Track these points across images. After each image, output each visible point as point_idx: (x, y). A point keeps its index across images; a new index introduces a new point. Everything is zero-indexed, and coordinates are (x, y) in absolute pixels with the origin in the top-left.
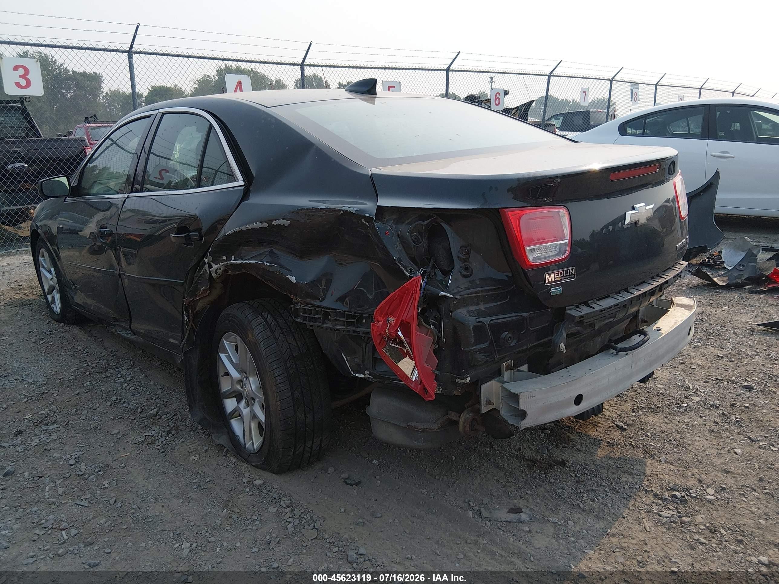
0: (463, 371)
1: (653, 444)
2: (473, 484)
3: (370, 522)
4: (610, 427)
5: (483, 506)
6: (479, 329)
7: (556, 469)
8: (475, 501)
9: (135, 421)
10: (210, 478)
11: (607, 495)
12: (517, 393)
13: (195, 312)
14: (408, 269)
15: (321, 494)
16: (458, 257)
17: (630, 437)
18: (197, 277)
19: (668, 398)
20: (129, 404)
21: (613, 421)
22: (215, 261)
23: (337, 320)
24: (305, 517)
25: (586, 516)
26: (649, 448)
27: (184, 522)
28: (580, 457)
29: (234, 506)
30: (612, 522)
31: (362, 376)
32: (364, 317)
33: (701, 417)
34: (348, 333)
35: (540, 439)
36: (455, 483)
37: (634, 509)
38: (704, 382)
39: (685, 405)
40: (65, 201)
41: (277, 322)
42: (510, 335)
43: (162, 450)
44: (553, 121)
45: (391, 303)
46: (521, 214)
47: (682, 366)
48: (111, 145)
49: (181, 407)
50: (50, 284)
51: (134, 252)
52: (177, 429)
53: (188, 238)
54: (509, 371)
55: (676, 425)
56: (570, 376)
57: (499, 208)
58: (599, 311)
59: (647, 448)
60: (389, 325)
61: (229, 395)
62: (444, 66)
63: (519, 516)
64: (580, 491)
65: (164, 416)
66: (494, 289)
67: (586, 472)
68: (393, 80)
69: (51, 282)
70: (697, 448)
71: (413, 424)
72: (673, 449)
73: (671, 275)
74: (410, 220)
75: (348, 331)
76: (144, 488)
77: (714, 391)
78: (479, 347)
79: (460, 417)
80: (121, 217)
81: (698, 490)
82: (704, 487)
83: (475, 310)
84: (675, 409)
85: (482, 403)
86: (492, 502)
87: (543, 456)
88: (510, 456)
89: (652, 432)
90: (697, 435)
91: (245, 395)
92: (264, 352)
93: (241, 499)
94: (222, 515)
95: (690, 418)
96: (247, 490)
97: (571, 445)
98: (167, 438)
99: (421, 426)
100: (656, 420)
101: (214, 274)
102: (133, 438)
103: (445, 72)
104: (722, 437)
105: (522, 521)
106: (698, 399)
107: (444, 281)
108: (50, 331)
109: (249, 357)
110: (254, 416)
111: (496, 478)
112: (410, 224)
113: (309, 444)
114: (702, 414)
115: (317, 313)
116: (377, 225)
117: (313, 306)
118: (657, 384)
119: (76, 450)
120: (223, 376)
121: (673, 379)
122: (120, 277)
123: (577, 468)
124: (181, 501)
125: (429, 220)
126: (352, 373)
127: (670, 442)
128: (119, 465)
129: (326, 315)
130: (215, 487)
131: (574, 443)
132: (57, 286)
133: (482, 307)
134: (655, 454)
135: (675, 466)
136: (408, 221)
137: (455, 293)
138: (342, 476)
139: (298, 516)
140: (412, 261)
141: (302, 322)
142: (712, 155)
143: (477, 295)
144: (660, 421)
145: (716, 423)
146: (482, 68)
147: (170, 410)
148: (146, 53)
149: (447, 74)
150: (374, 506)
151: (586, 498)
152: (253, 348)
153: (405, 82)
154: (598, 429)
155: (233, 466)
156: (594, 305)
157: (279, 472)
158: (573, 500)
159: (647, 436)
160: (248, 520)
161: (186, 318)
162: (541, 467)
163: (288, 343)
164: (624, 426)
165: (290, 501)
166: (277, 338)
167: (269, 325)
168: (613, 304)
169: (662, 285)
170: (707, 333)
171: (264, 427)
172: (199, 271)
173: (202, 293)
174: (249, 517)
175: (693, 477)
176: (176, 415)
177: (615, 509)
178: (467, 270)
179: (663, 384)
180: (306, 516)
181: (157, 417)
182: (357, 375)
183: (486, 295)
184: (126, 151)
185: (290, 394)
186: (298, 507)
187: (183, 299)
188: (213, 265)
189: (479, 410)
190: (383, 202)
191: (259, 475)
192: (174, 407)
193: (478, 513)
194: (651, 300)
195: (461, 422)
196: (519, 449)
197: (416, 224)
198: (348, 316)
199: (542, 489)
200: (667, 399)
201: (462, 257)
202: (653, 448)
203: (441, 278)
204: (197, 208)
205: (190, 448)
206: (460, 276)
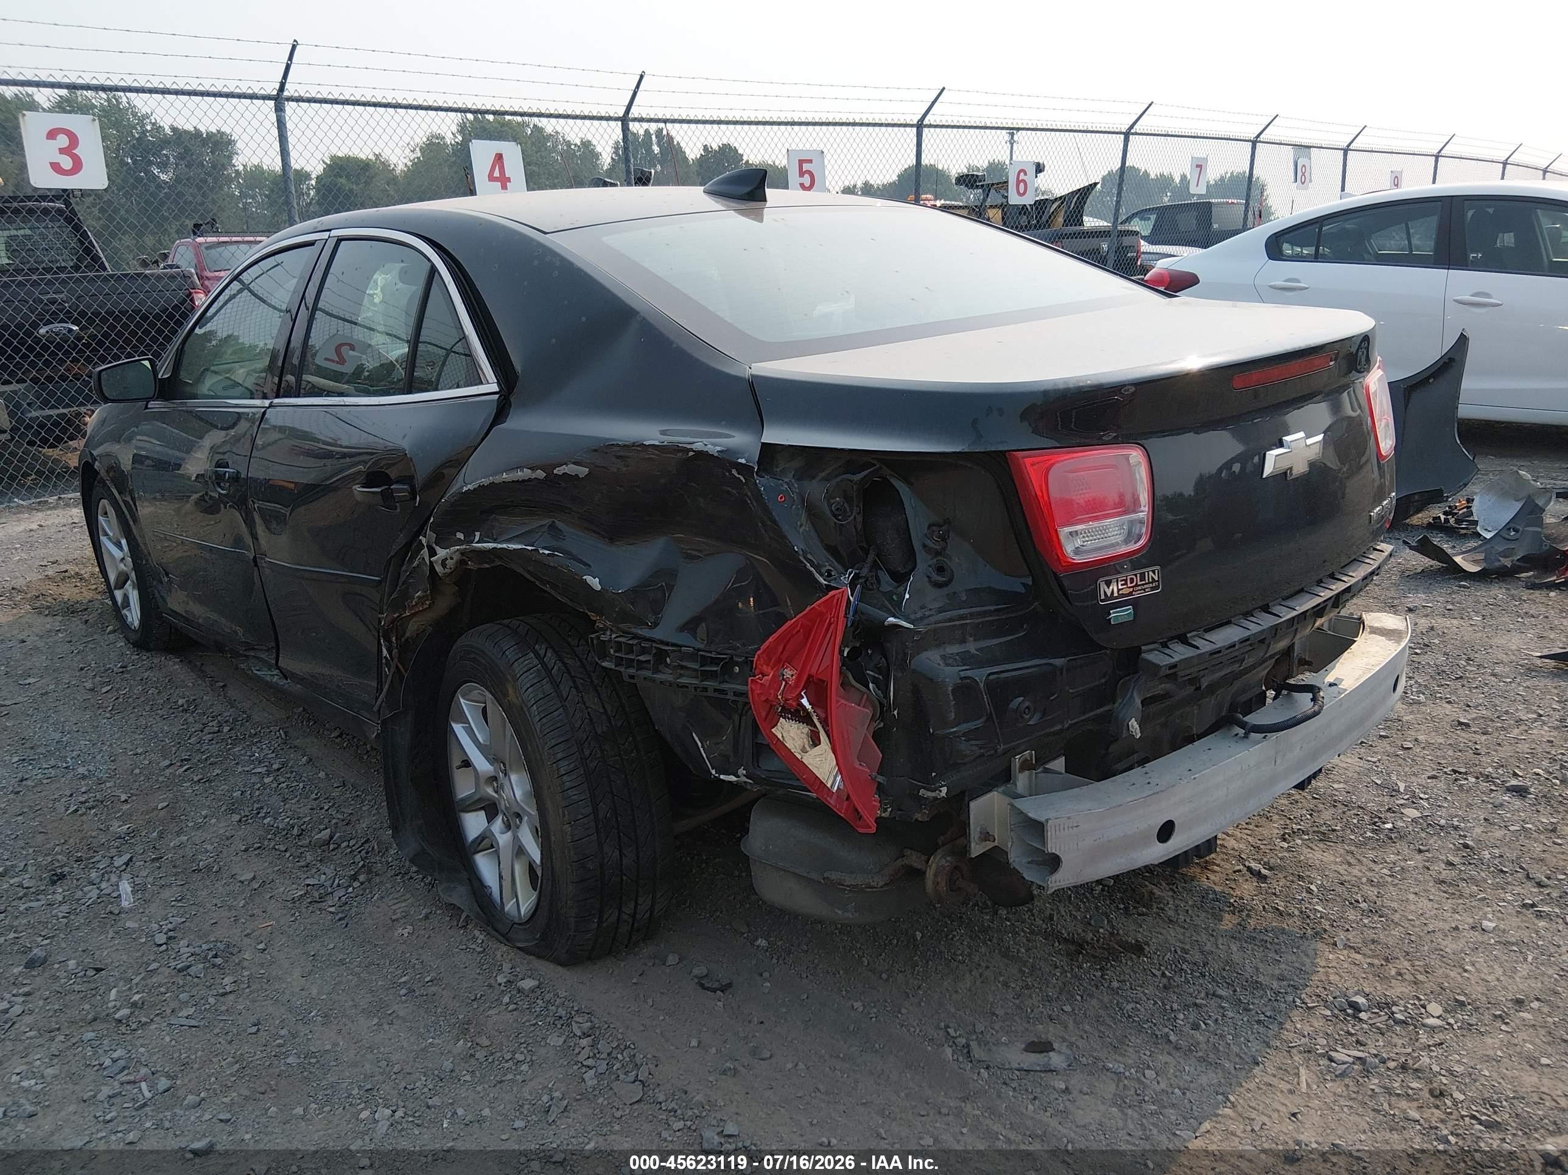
0: (934, 774)
1: (1321, 909)
2: (956, 992)
3: (749, 1067)
4: (1235, 872)
5: (974, 1037)
6: (965, 690)
7: (1124, 961)
8: (959, 1026)
9: (288, 855)
10: (433, 974)
11: (1224, 1015)
12: (1043, 819)
13: (403, 640)
14: (823, 570)
15: (652, 1009)
16: (925, 546)
17: (1275, 894)
18: (406, 571)
19: (1355, 812)
20: (276, 819)
21: (1241, 860)
22: (444, 540)
23: (682, 667)
24: (619, 1056)
25: (1180, 1060)
26: (1312, 916)
27: (380, 1064)
28: (1172, 935)
29: (479, 1033)
30: (1233, 1071)
31: (732, 778)
32: (737, 662)
33: (1420, 851)
34: (705, 694)
35: (1093, 897)
36: (919, 988)
37: (1278, 1044)
38: (1429, 778)
39: (1389, 826)
40: (146, 408)
41: (565, 664)
42: (1027, 704)
43: (340, 915)
44: (1136, 225)
45: (788, 641)
46: (1051, 462)
47: (1385, 743)
48: (240, 291)
49: (378, 825)
50: (120, 569)
51: (286, 511)
52: (369, 872)
53: (387, 497)
54: (1027, 773)
55: (1371, 870)
56: (1149, 783)
57: (1006, 451)
58: (1208, 655)
59: (1308, 917)
60: (784, 683)
61: (473, 805)
62: (912, 117)
63: (1046, 1059)
64: (1171, 1007)
65: (345, 844)
66: (996, 610)
67: (1184, 967)
68: (808, 147)
69: (122, 566)
70: (1410, 917)
71: (834, 876)
72: (1361, 919)
73: (1357, 574)
74: (827, 472)
75: (705, 689)
76: (303, 993)
77: (1449, 798)
78: (964, 727)
79: (927, 862)
80: (259, 442)
81: (1409, 1006)
82: (1421, 1000)
83: (957, 654)
84: (1369, 834)
85: (972, 836)
86: (993, 1029)
87: (1098, 932)
88: (1032, 932)
89: (1319, 882)
90: (1412, 890)
91: (503, 808)
92: (538, 726)
93: (495, 1018)
94: (456, 1051)
95: (1398, 853)
96: (506, 999)
97: (1155, 910)
98: (351, 889)
99: (849, 880)
100: (1328, 857)
101: (439, 569)
102: (282, 889)
103: (915, 129)
104: (1461, 896)
105: (1052, 1068)
106: (1416, 814)
107: (895, 594)
108: (121, 667)
109: (508, 734)
110: (520, 851)
111: (1001, 979)
112: (827, 479)
113: (628, 909)
114: (1422, 844)
115: (644, 651)
116: (762, 483)
117: (635, 637)
118: (1333, 782)
119: (171, 915)
120: (459, 767)
121: (1366, 771)
122: (256, 565)
123: (1166, 959)
124: (376, 1021)
125: (866, 472)
126: (713, 772)
127: (1356, 904)
128: (254, 945)
129: (661, 655)
130: (444, 993)
131: (1162, 905)
132: (133, 575)
133: (972, 647)
134: (1325, 930)
135: (1364, 955)
136: (823, 474)
137: (917, 620)
138: (696, 971)
139: (604, 1056)
140: (833, 555)
141: (613, 667)
142: (1455, 301)
143: (961, 622)
144: (1337, 860)
145: (1450, 864)
146: (990, 120)
147: (356, 832)
148: (310, 100)
149: (917, 133)
150: (757, 1034)
151: (1181, 1023)
152: (516, 716)
153: (832, 151)
154: (1212, 877)
155: (479, 949)
156: (1198, 642)
157: (570, 961)
158: (1155, 1025)
159: (1309, 891)
160: (507, 1061)
161: (385, 652)
162: (1094, 957)
163: (587, 708)
164: (1264, 871)
165: (589, 1024)
166: (565, 696)
167: (549, 672)
168: (1236, 639)
169: (1338, 595)
170: (1439, 674)
171: (539, 874)
172: (413, 558)
173: (417, 604)
174: (508, 1056)
175: (1400, 978)
176: (367, 841)
177: (1239, 1045)
178: (942, 576)
179: (1346, 782)
180: (622, 1054)
181: (332, 847)
182: (722, 777)
183: (979, 624)
184: (270, 305)
185: (589, 810)
186: (606, 1036)
187: (380, 616)
188: (437, 549)
189: (966, 849)
190: (774, 435)
191: (531, 970)
192: (364, 826)
193: (965, 1051)
194: (1317, 624)
195: (930, 874)
196: (1051, 918)
197: (839, 479)
198: (704, 661)
199: (1094, 1002)
200: (1352, 812)
201: (932, 545)
202: (1321, 917)
203: (890, 589)
204: (405, 436)
205: (395, 910)
206: (927, 584)
